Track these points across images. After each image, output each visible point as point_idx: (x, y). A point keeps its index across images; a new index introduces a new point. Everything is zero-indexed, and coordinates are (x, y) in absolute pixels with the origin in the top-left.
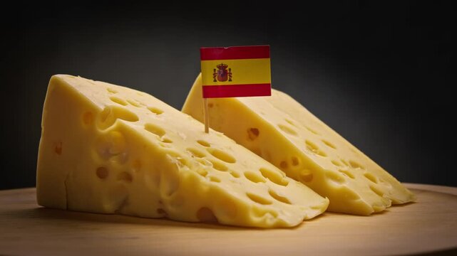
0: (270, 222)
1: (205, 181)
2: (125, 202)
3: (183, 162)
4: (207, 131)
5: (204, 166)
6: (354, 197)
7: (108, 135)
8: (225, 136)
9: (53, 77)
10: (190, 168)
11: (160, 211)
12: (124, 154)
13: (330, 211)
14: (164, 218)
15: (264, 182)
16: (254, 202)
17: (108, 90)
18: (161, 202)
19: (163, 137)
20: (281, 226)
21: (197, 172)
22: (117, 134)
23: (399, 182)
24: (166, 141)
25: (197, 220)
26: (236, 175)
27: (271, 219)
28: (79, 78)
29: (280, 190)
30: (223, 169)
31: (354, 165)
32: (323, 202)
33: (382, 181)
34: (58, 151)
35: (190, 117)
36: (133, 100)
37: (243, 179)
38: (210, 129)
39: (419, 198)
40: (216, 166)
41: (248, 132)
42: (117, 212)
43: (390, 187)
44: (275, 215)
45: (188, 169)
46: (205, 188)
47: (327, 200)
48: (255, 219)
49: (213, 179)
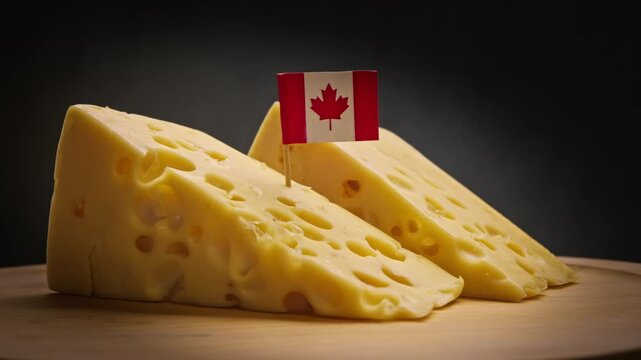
0: (388, 312)
1: (295, 255)
2: (178, 285)
3: (263, 228)
4: (288, 185)
5: (292, 234)
6: (497, 275)
7: (154, 190)
8: (313, 191)
9: (71, 108)
10: (271, 235)
11: (230, 297)
12: (178, 217)
13: (466, 295)
14: (235, 307)
15: (374, 256)
16: (364, 284)
17: (148, 125)
18: (231, 285)
19: (233, 193)
20: (403, 317)
21: (282, 241)
22: (166, 189)
23: (553, 256)
24: (236, 198)
25: (284, 310)
26: (335, 247)
27: (390, 307)
28: (107, 109)
29: (395, 266)
30: (317, 238)
31: (492, 232)
32: (456, 284)
33: (530, 254)
34: (79, 213)
35: (264, 164)
36: (184, 141)
37: (345, 251)
38: (292, 182)
39: (581, 276)
40: (308, 234)
41: (344, 185)
42: (167, 300)
43: (542, 262)
44: (395, 302)
45: (270, 238)
46: (296, 265)
47: (461, 280)
48: (368, 308)
49: (306, 252)
